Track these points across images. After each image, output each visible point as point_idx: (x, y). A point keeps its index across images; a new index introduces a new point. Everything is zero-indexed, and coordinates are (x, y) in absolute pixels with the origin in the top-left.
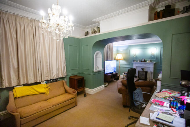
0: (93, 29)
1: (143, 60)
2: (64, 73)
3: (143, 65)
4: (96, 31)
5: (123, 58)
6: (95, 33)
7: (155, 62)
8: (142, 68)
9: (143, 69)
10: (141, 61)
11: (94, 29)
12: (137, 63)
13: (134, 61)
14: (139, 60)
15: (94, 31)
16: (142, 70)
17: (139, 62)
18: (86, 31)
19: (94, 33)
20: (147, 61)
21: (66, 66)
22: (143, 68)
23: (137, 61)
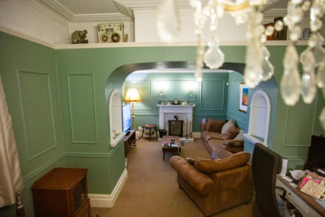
0: (107, 27)
1: (176, 102)
2: (12, 179)
3: (176, 110)
4: (117, 35)
5: (140, 99)
6: (114, 41)
7: (194, 105)
8: (175, 115)
9: (175, 117)
10: (173, 104)
11: (112, 30)
12: (166, 108)
13: (160, 103)
14: (169, 101)
15: (110, 35)
16: (175, 119)
17: (169, 104)
18: (80, 27)
19: (110, 39)
20: (183, 103)
21: (16, 156)
22: (177, 115)
23: (165, 103)
